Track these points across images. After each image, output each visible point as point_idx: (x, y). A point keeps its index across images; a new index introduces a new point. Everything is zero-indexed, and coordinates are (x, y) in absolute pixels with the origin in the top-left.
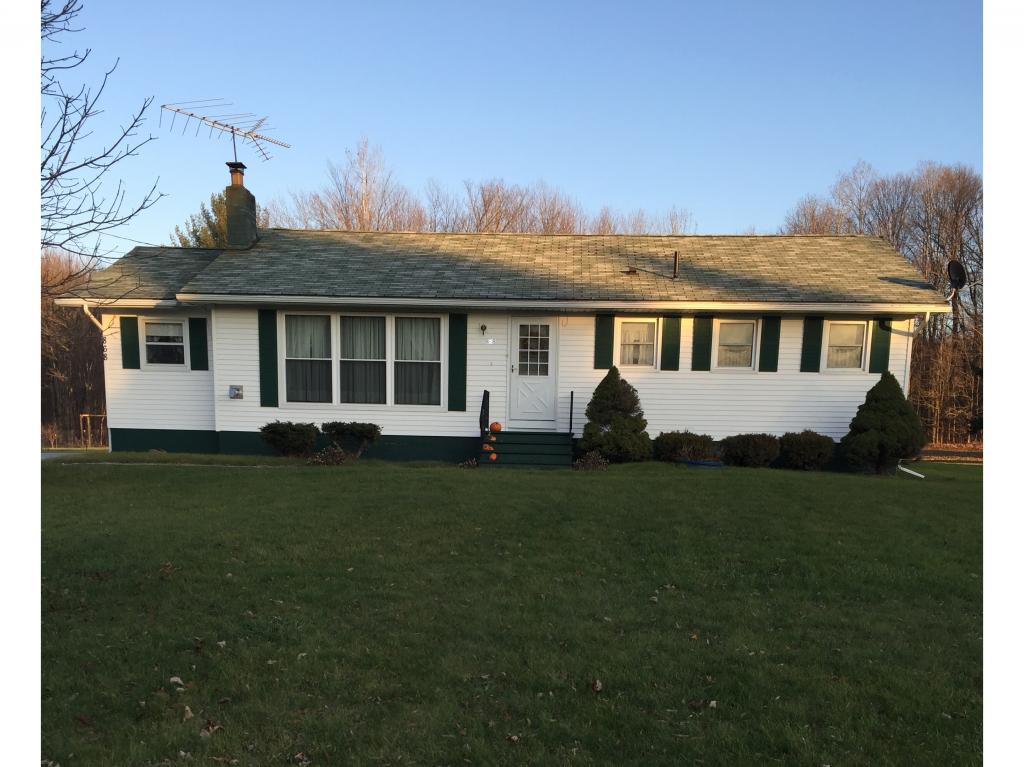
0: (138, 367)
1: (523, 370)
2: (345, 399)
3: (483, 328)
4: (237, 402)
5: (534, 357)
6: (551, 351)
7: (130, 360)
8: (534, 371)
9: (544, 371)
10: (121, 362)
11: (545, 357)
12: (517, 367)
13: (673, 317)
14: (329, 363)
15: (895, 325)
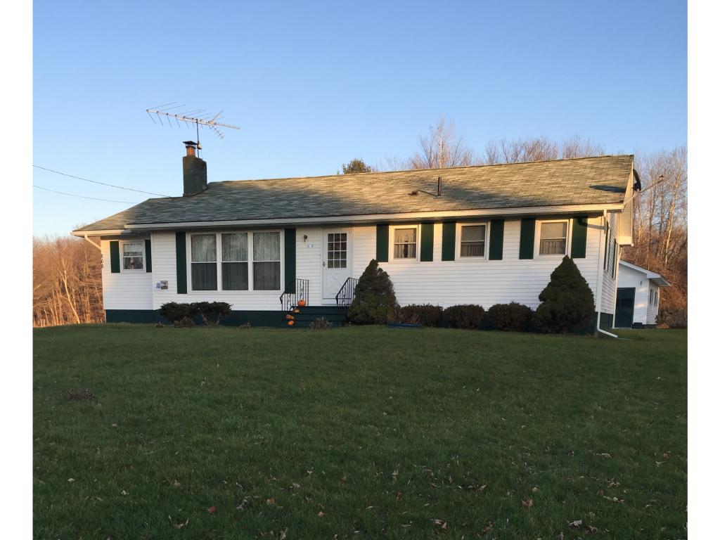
0: (119, 272)
1: (330, 265)
2: (226, 287)
3: (306, 237)
4: (165, 291)
5: (337, 255)
6: (348, 251)
7: (115, 268)
8: (337, 265)
9: (344, 265)
10: (110, 269)
11: (344, 255)
12: (327, 263)
13: (428, 223)
14: (215, 264)
15: (590, 221)
